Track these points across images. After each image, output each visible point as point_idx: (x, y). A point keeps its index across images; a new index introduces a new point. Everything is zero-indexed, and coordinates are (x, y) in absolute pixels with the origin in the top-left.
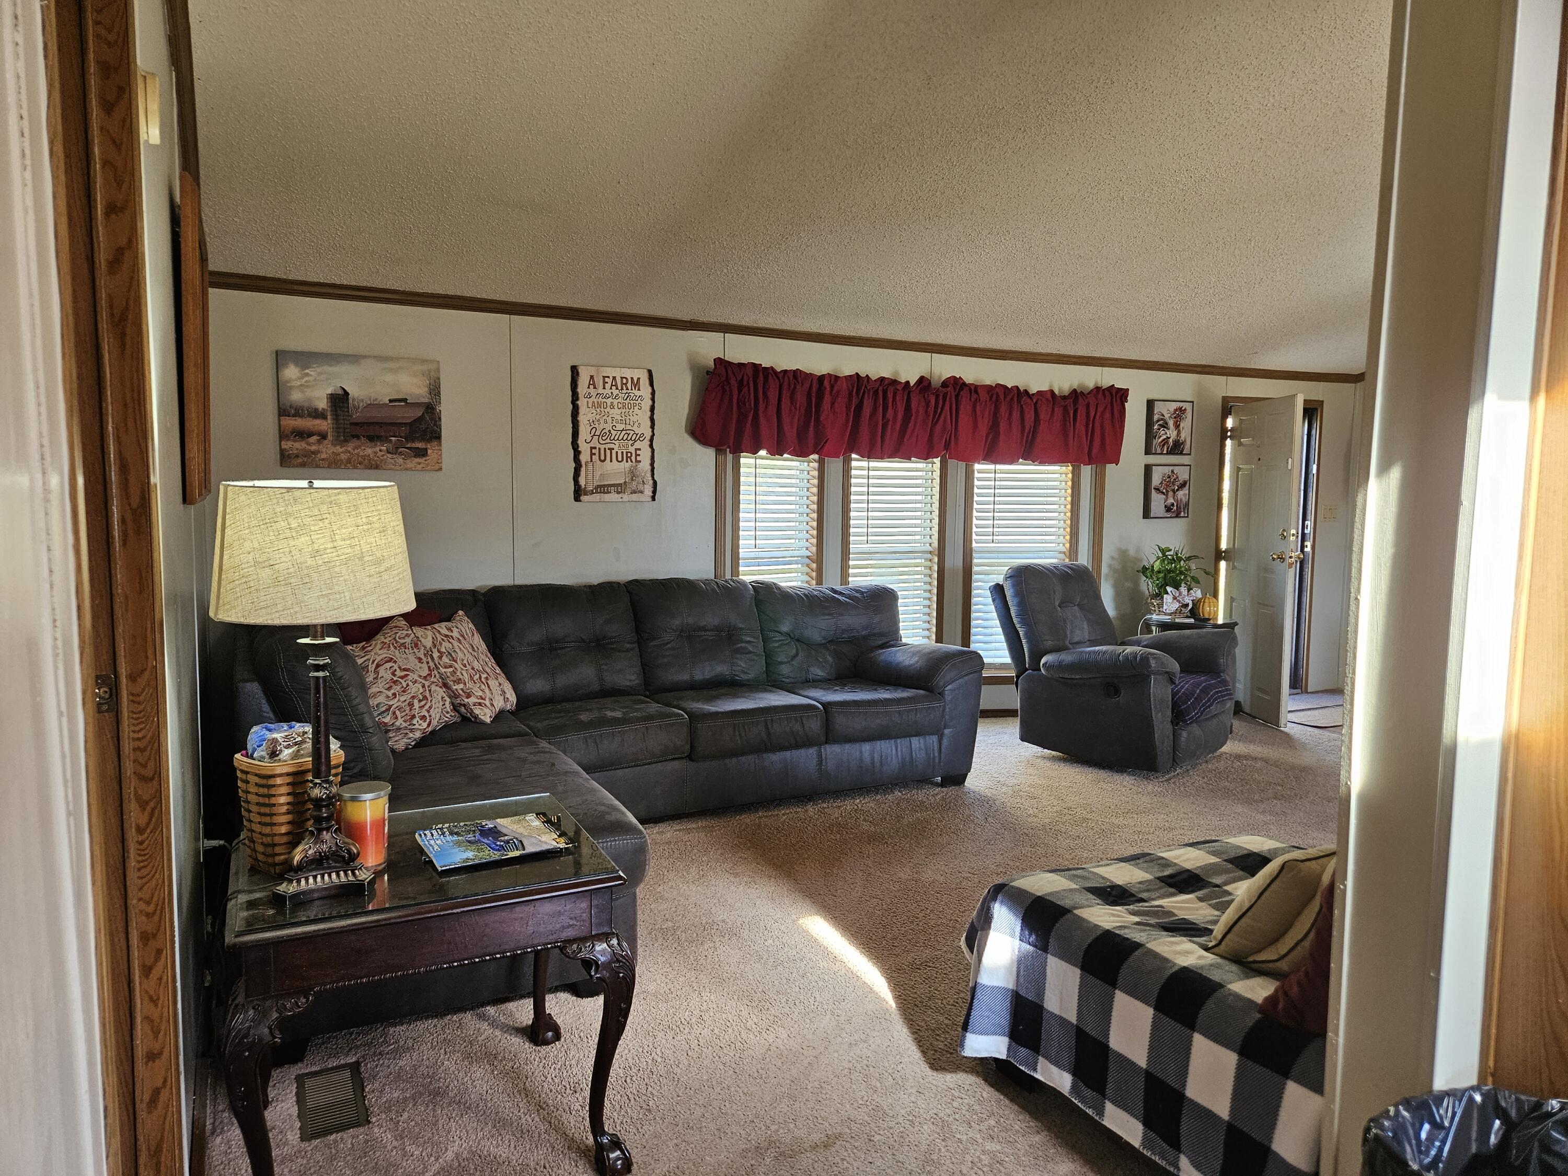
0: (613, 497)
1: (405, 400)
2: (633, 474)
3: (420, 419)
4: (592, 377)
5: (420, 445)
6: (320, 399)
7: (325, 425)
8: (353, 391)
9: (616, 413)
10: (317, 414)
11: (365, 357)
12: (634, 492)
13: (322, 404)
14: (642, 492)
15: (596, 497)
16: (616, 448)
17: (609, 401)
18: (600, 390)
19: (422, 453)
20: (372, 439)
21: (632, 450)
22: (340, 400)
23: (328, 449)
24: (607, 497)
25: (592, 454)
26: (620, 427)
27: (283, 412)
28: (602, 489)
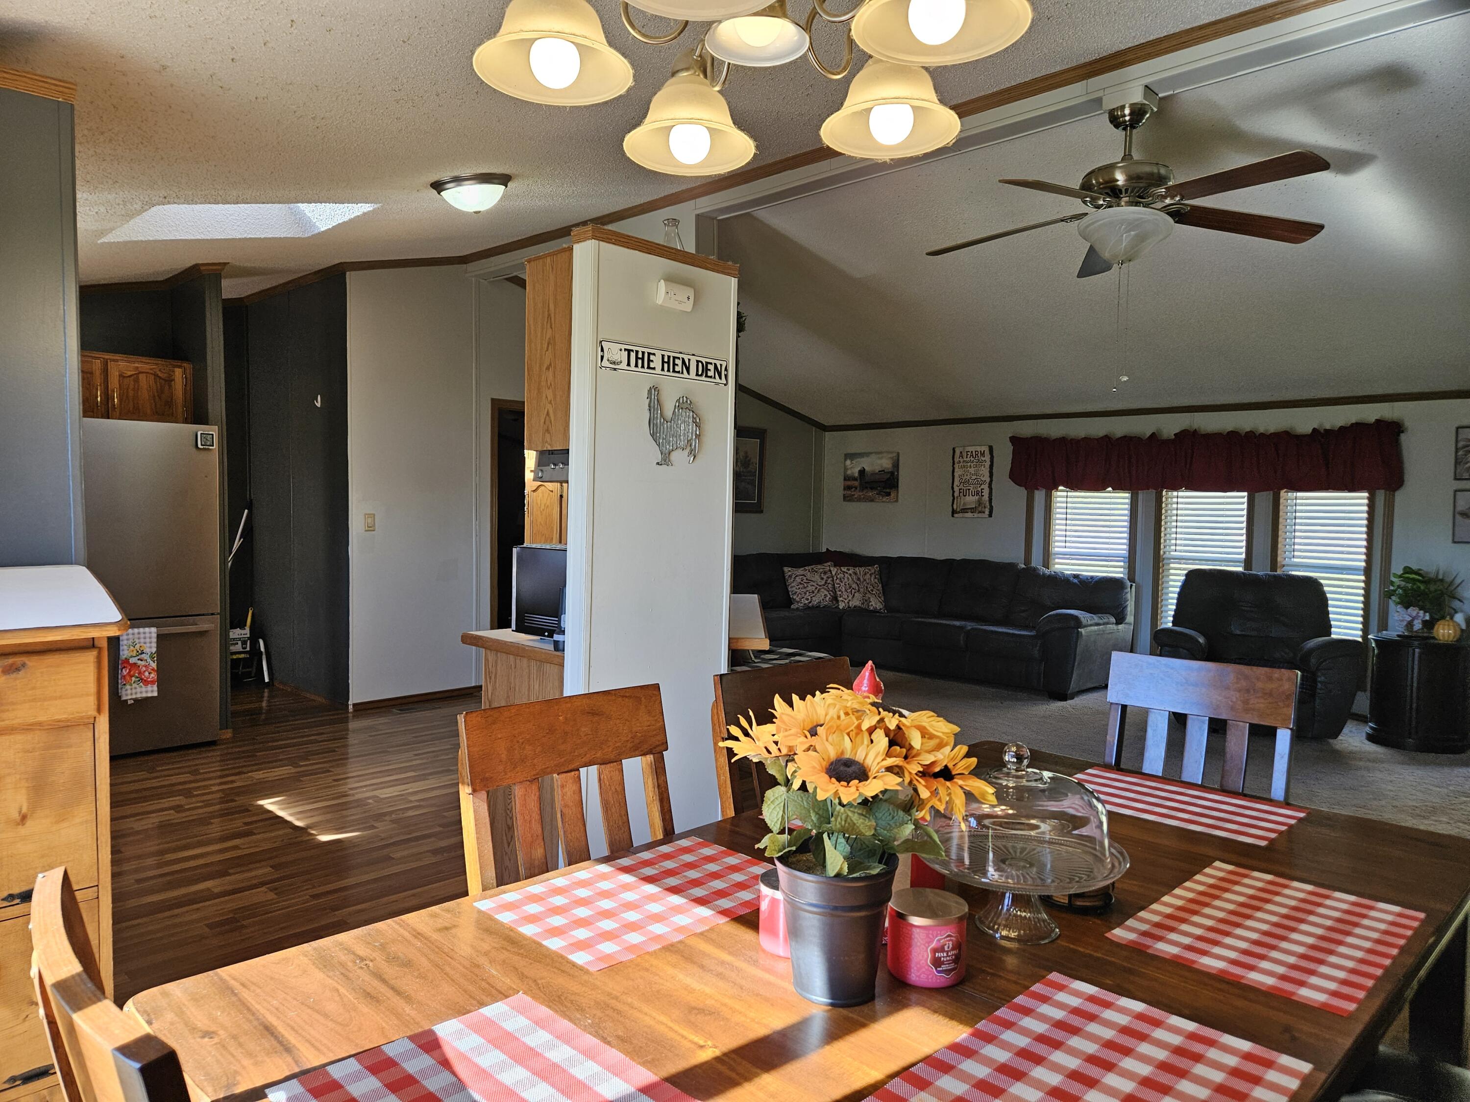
0: (969, 515)
1: (883, 471)
2: (980, 503)
3: (888, 479)
4: (961, 452)
5: (888, 490)
6: (855, 472)
7: (856, 483)
8: (867, 469)
9: (972, 470)
10: (855, 479)
11: (871, 453)
12: (980, 512)
13: (856, 475)
14: (984, 512)
15: (961, 515)
16: (971, 488)
17: (969, 464)
18: (965, 459)
19: (889, 494)
20: (872, 489)
21: (979, 489)
22: (862, 472)
23: (857, 494)
24: (966, 515)
25: (960, 492)
26: (974, 477)
27: (845, 479)
28: (964, 511)
